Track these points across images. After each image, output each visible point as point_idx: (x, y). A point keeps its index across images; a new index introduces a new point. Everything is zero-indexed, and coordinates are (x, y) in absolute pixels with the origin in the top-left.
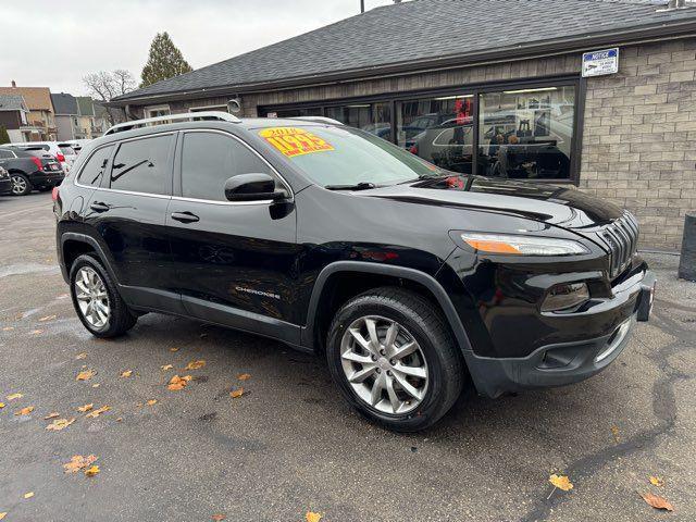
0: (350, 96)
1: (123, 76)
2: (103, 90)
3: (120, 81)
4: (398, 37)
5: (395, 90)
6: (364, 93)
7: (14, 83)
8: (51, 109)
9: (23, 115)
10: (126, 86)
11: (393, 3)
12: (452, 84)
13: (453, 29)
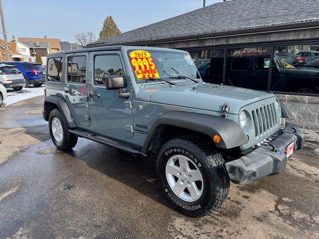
0: (203, 46)
1: (91, 34)
2: (82, 41)
3: (90, 37)
4: (229, 17)
5: (228, 43)
6: (211, 44)
7: (45, 37)
8: (60, 49)
9: (48, 50)
10: (92, 39)
11: (223, 1)
12: (260, 41)
13: (259, 13)
